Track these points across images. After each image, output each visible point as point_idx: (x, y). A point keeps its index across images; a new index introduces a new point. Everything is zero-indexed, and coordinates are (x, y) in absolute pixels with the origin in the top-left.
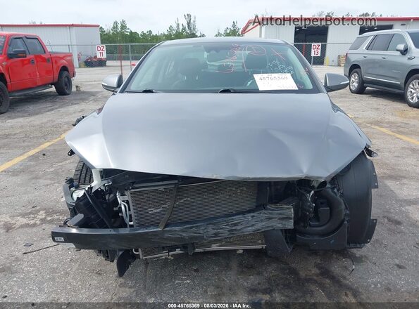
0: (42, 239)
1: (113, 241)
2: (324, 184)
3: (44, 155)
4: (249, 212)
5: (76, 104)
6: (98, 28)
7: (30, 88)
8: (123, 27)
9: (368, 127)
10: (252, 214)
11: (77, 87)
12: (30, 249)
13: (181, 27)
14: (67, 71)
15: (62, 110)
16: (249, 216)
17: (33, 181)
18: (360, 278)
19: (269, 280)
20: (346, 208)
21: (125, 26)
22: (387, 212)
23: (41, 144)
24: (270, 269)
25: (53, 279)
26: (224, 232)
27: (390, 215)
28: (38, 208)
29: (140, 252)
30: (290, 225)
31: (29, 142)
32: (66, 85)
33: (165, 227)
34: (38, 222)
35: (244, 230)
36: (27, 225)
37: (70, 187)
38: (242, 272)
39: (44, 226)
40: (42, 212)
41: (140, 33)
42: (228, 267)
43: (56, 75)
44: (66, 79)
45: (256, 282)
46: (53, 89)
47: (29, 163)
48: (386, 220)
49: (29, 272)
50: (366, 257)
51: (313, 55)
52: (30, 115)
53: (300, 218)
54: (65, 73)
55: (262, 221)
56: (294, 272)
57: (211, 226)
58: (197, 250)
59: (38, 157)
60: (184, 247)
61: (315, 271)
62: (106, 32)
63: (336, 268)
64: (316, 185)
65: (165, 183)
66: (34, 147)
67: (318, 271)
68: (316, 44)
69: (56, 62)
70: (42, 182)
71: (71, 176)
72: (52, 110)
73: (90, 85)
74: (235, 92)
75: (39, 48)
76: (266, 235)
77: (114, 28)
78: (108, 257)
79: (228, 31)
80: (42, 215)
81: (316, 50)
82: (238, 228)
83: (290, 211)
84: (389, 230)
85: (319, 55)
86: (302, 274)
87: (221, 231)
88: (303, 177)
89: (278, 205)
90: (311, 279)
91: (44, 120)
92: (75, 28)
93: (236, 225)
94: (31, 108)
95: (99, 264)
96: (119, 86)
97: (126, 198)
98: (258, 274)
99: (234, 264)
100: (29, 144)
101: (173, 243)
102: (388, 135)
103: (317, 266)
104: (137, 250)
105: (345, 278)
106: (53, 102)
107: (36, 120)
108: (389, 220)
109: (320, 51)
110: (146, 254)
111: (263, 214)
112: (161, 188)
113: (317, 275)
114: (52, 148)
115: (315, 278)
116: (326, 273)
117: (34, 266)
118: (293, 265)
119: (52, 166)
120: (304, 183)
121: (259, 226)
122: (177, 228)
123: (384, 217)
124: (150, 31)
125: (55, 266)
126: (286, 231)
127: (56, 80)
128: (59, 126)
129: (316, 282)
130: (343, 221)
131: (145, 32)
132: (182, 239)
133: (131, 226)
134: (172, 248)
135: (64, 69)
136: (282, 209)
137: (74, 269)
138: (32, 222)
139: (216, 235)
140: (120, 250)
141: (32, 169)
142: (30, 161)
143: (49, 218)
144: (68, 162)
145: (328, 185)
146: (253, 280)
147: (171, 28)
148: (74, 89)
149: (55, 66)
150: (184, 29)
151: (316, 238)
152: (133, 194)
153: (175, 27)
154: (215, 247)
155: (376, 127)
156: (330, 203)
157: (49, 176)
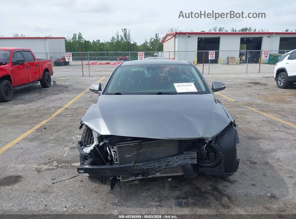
0: (60, 176)
1: (109, 171)
2: (211, 141)
3: (45, 128)
4: (175, 155)
5: (56, 94)
6: (64, 39)
7: (26, 84)
8: (80, 37)
9: (244, 107)
10: (177, 157)
11: (54, 82)
12: (55, 181)
13: (120, 38)
14: (48, 71)
15: (48, 98)
16: (175, 157)
17: (44, 145)
18: (233, 191)
19: (186, 193)
20: (223, 153)
21: (81, 37)
22: (250, 158)
23: (40, 122)
24: (186, 188)
25: (72, 195)
26: (163, 166)
27: (251, 159)
28: (52, 160)
29: (120, 178)
30: (195, 162)
31: (33, 120)
32: (47, 81)
33: (135, 163)
34: (55, 168)
35: (173, 164)
36: (49, 169)
37: (81, 146)
38: (171, 190)
39: (59, 169)
40: (55, 162)
41: (91, 42)
42: (164, 187)
43: (42, 75)
44: (48, 77)
45: (179, 194)
46: (39, 83)
47: (37, 134)
48: (249, 162)
49: (58, 192)
50: (236, 181)
51: (210, 58)
52: (27, 102)
53: (200, 159)
54: (47, 73)
55: (181, 160)
56: (199, 189)
57: (157, 163)
58: (150, 177)
59: (41, 130)
60: (143, 175)
61: (209, 188)
62: (68, 41)
63: (220, 186)
64: (207, 141)
65: (134, 142)
66: (37, 123)
67: (211, 188)
68: (212, 51)
69: (42, 66)
70: (49, 145)
71: (80, 140)
72: (41, 98)
73: (62, 80)
74: (165, 94)
75: (31, 57)
76: (183, 167)
77: (73, 38)
78: (103, 182)
79: (152, 40)
80: (55, 163)
81: (211, 55)
82: (170, 163)
83: (195, 155)
84: (250, 167)
85: (214, 58)
86: (203, 190)
87: (162, 165)
88: (200, 137)
89: (189, 152)
90: (207, 192)
91: (38, 105)
92: (48, 40)
93: (168, 162)
94: (27, 97)
95: (95, 188)
96: (100, 89)
97: (115, 150)
98: (180, 190)
99: (167, 186)
100: (33, 122)
101: (138, 172)
102: (256, 112)
103: (211, 186)
104: (119, 177)
105: (224, 191)
106: (40, 92)
107: (33, 106)
108: (250, 162)
109: (214, 56)
110: (123, 178)
111: (182, 157)
112: (132, 145)
113: (211, 190)
114: (48, 124)
115: (210, 191)
116: (215, 189)
117: (60, 189)
118: (199, 186)
119: (52, 135)
120: (201, 141)
121: (180, 163)
122: (140, 164)
123: (248, 160)
124: (99, 40)
125: (71, 189)
126: (193, 165)
127: (41, 78)
128: (49, 109)
129: (210, 193)
130: (221, 160)
131: (95, 41)
132: (142, 169)
133: (116, 164)
134: (137, 175)
135: (47, 70)
136: (191, 154)
137: (82, 191)
138: (51, 167)
139: (159, 167)
140: (112, 176)
141: (41, 137)
142: (37, 132)
143: (60, 165)
144: (61, 132)
145: (213, 142)
146: (177, 193)
147: (113, 38)
148: (52, 83)
149: (41, 69)
150: (122, 39)
151: (209, 169)
152: (118, 148)
153: (116, 37)
154: (158, 175)
155: (249, 107)
156: (215, 151)
157: (52, 141)
